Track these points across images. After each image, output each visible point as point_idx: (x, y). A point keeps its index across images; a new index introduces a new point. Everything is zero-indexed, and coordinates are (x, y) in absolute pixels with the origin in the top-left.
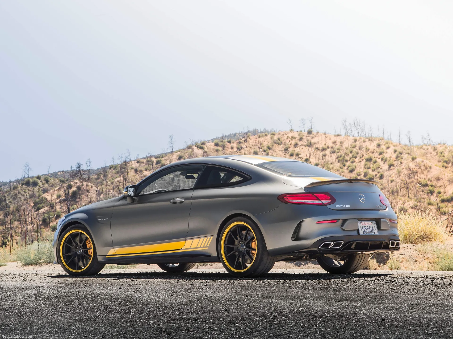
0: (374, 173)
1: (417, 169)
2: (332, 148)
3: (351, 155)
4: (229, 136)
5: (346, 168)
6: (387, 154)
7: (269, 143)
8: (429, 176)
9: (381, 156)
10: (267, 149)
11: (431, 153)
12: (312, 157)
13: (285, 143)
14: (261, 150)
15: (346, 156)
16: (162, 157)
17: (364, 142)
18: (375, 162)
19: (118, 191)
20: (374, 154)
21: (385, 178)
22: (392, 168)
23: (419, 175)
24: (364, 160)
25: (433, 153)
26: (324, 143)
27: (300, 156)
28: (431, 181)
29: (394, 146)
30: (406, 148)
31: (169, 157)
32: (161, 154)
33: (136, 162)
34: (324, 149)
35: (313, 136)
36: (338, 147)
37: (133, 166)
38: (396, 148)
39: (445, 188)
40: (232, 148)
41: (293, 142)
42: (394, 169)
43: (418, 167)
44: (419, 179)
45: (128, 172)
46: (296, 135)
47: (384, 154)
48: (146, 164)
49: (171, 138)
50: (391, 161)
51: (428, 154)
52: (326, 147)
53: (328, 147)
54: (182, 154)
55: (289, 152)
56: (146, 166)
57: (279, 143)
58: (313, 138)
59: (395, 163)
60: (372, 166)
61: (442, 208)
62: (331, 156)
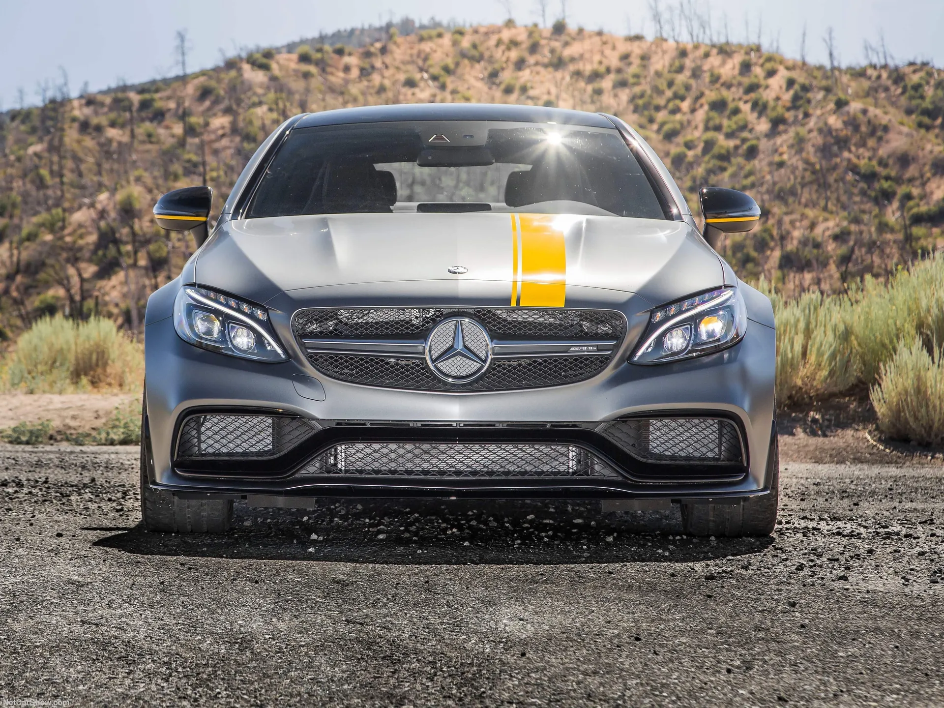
0: (731, 143)
1: (849, 133)
2: (619, 71)
3: (669, 93)
4: (334, 35)
5: (655, 127)
6: (768, 91)
7: (447, 55)
8: (882, 152)
9: (753, 95)
10: (442, 73)
11: (887, 89)
12: (564, 95)
13: (491, 57)
14: (426, 76)
15: (655, 95)
16: (157, 91)
17: (707, 55)
18: (736, 111)
19: (38, 182)
20: (733, 89)
21: (761, 156)
22: (781, 127)
23: (853, 148)
24: (706, 107)
25: (893, 88)
26: (597, 58)
27: (531, 93)
28: (886, 166)
29: (788, 68)
30: (818, 74)
31: (175, 90)
32: (154, 82)
33: (83, 101)
34: (596, 76)
35: (568, 39)
36: (633, 69)
37: (77, 113)
38: (794, 74)
39: (924, 184)
40: (347, 69)
41: (514, 54)
42: (786, 131)
43: (850, 128)
44: (855, 160)
45: (62, 130)
46: (522, 37)
47: (761, 90)
48: (111, 109)
49: (181, 37)
50: (780, 110)
51: (880, 90)
52: (602, 69)
53: (608, 71)
54: (213, 84)
55: (500, 83)
56: (113, 115)
57: (475, 57)
58: (566, 44)
59: (789, 116)
60: (725, 123)
61: (918, 238)
62: (616, 96)
